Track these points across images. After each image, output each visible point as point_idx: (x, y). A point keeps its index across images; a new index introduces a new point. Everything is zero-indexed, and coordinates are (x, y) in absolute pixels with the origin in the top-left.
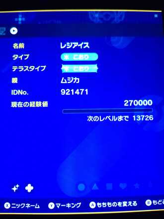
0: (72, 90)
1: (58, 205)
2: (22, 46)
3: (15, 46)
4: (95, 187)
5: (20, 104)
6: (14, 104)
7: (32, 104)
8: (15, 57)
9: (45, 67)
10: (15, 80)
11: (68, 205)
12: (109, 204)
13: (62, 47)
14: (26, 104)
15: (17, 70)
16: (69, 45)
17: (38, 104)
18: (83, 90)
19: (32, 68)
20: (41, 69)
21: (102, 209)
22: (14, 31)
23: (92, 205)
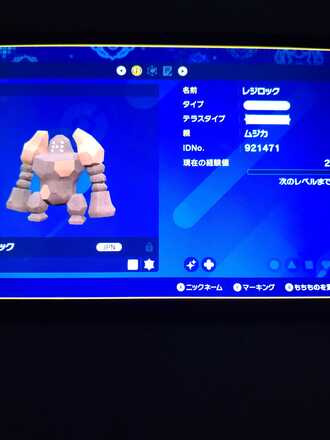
0: (259, 146)
1: (247, 287)
2: (194, 90)
3: (186, 90)
4: (292, 265)
5: (194, 163)
6: (187, 162)
7: (210, 163)
8: (186, 104)
9: (224, 117)
10: (187, 133)
11: (259, 287)
12: (309, 286)
13: (244, 93)
14: (202, 163)
15: (190, 120)
16: (253, 91)
17: (217, 162)
18: (272, 146)
19: (208, 118)
20: (219, 119)
21: (301, 293)
22: (183, 71)
23: (289, 287)
